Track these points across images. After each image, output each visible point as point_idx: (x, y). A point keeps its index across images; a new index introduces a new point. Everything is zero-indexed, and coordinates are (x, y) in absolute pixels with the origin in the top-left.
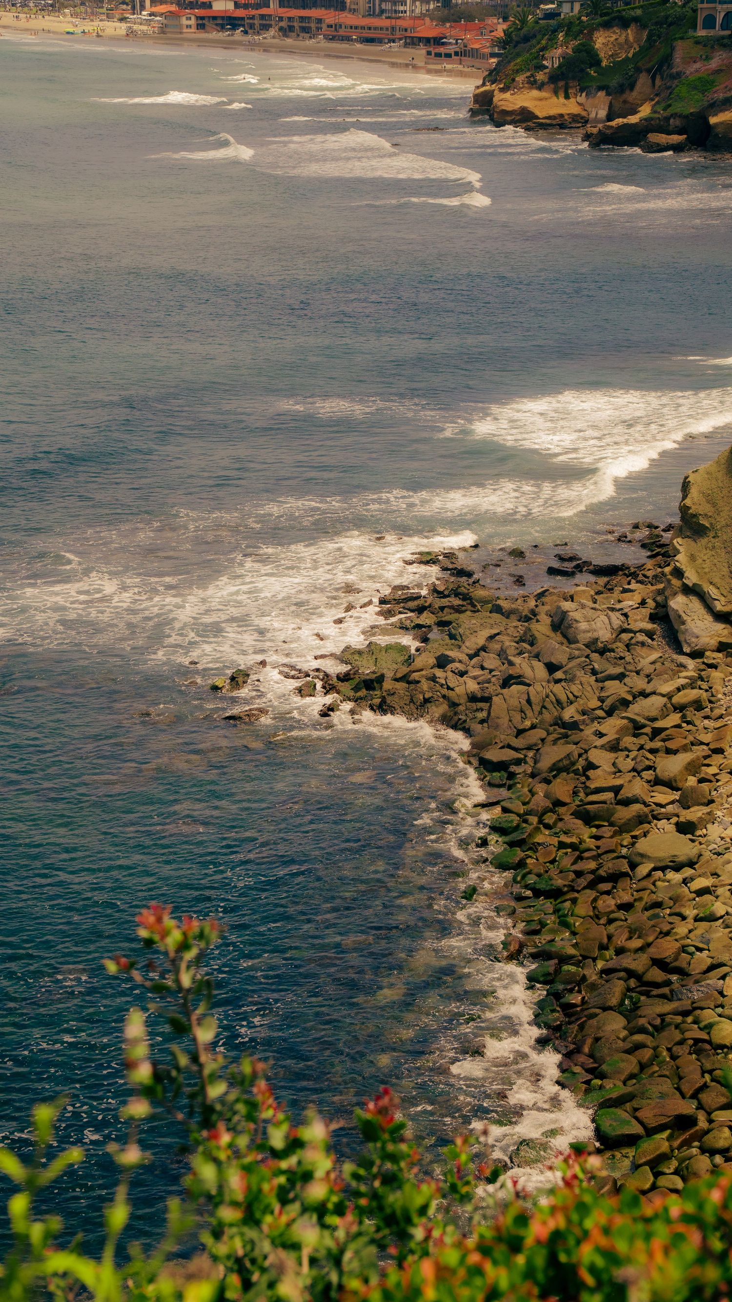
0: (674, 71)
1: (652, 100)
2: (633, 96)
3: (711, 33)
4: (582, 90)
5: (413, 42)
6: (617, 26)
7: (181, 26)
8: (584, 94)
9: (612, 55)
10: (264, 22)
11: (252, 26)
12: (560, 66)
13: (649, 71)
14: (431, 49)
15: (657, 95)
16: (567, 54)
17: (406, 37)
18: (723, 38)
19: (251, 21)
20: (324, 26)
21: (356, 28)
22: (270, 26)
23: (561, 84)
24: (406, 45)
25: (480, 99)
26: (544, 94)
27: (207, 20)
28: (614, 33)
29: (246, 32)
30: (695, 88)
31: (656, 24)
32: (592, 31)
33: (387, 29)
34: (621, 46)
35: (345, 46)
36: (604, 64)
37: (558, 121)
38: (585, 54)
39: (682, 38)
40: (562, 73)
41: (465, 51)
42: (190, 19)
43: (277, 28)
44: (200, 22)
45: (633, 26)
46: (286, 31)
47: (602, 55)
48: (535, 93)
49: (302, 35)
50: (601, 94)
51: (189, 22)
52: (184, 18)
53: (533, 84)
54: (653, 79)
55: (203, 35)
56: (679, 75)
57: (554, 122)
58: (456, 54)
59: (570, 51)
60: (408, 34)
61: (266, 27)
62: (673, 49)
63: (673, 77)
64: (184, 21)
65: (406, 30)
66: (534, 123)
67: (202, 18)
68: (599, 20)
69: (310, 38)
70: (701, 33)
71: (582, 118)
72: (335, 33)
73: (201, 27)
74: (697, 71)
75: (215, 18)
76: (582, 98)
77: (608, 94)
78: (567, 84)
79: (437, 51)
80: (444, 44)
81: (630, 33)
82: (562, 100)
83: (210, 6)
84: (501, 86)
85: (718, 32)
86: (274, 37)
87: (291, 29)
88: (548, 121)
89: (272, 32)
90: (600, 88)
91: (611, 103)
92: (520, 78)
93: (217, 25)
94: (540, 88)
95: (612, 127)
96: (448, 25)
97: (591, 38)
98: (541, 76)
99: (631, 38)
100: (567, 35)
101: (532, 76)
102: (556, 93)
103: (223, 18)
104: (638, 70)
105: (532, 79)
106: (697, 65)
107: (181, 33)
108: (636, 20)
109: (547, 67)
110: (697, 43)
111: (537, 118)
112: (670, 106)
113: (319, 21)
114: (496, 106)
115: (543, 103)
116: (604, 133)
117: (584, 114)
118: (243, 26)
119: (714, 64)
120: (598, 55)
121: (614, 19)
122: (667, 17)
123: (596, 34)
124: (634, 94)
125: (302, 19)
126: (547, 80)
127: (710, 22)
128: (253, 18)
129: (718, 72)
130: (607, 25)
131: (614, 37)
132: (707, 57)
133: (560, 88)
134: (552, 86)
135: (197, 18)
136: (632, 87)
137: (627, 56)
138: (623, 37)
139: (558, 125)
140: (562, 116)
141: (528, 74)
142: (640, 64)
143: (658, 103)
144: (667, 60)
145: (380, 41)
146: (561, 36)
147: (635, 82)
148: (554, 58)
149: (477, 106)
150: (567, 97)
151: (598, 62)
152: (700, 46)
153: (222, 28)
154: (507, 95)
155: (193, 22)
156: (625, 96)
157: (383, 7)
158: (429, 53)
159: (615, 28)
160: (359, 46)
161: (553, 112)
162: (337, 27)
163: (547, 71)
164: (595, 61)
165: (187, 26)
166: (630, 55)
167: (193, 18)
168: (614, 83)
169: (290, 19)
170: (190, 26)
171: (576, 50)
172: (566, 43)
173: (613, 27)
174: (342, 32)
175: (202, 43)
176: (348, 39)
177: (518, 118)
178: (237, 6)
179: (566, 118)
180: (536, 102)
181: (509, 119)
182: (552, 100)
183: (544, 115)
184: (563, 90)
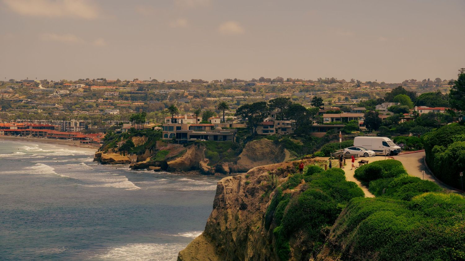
0: (156, 149)
1: (150, 157)
2: (144, 155)
3: (167, 139)
4: (129, 154)
5: (76, 139)
6: (139, 136)
8: (129, 155)
9: (138, 144)
10: (27, 133)
11: (23, 134)
12: (122, 147)
13: (149, 149)
14: (82, 141)
15: (151, 155)
16: (124, 143)
17: (74, 138)
18: (170, 140)
19: (23, 133)
20: (47, 134)
21: (58, 135)
22: (29, 134)
23: (122, 151)
24: (74, 140)
25: (97, 155)
26: (117, 154)
28: (138, 138)
29: (21, 136)
30: (163, 154)
31: (151, 136)
32: (131, 137)
33: (68, 135)
34: (140, 141)
35: (54, 140)
36: (135, 146)
37: (121, 162)
38: (130, 143)
39: (158, 140)
40: (123, 149)
41: (92, 142)
43: (31, 135)
45: (144, 136)
46: (34, 136)
47: (135, 144)
48: (114, 154)
49: (40, 136)
50: (135, 155)
53: (114, 151)
54: (150, 151)
55: (6, 137)
56: (158, 150)
57: (120, 162)
58: (90, 142)
59: (125, 142)
60: (74, 137)
61: (28, 134)
62: (156, 143)
63: (156, 151)
65: (74, 135)
67: (7, 132)
68: (133, 134)
69: (43, 137)
70: (164, 139)
71: (129, 161)
72: (51, 136)
73: (6, 134)
74: (163, 149)
75: (11, 132)
76: (129, 156)
77: (137, 155)
78: (124, 151)
79: (84, 141)
80: (86, 139)
81: (143, 138)
82: (123, 156)
83: (9, 128)
84: (104, 152)
85: (168, 139)
86: (30, 137)
87: (36, 135)
88: (119, 162)
89: (30, 136)
90: (134, 153)
91: (138, 157)
92: (110, 150)
93: (11, 134)
94: (116, 152)
95: (138, 164)
96: (87, 134)
97: (131, 139)
98: (116, 149)
99: (143, 139)
100: (124, 138)
101: (113, 149)
102: (121, 154)
103: (13, 132)
104: (146, 148)
106: (163, 147)
108: (144, 134)
109: (118, 147)
110: (163, 141)
111: (115, 161)
112: (155, 158)
113: (46, 133)
114: (102, 158)
115: (117, 157)
116: (136, 166)
117: (129, 160)
118: (20, 134)
119: (168, 147)
120: (133, 144)
121: (138, 134)
122: (154, 134)
123: (133, 138)
124: (145, 155)
125: (40, 132)
126: (118, 150)
127: (166, 136)
128: (24, 131)
129: (169, 149)
130: (136, 136)
131: (138, 139)
132: (166, 145)
133: (122, 153)
134: (120, 152)
135: (5, 132)
136: (144, 153)
137: (142, 144)
138: (141, 139)
139: (122, 163)
140: (123, 161)
141: (112, 148)
142: (146, 147)
143: (152, 158)
144: (154, 146)
145: (65, 139)
146: (122, 138)
147: (145, 152)
148: (120, 144)
149: (96, 157)
150: (124, 155)
151: (133, 146)
152: (164, 142)
153: (13, 134)
154: (106, 154)
156: (142, 155)
157: (67, 129)
158: (81, 142)
159: (138, 137)
160: (58, 140)
161: (120, 159)
162: (52, 134)
163: (118, 148)
164: (133, 145)
166: (143, 144)
167: (3, 132)
168: (138, 152)
169: (36, 132)
170: (2, 134)
171: (127, 142)
172: (124, 140)
173: (138, 136)
174: (53, 136)
175: (6, 139)
176: (55, 138)
177: (109, 161)
178: (18, 128)
179: (124, 161)
180: (115, 157)
181: (106, 161)
182: (120, 156)
183: (117, 160)
184: (123, 153)
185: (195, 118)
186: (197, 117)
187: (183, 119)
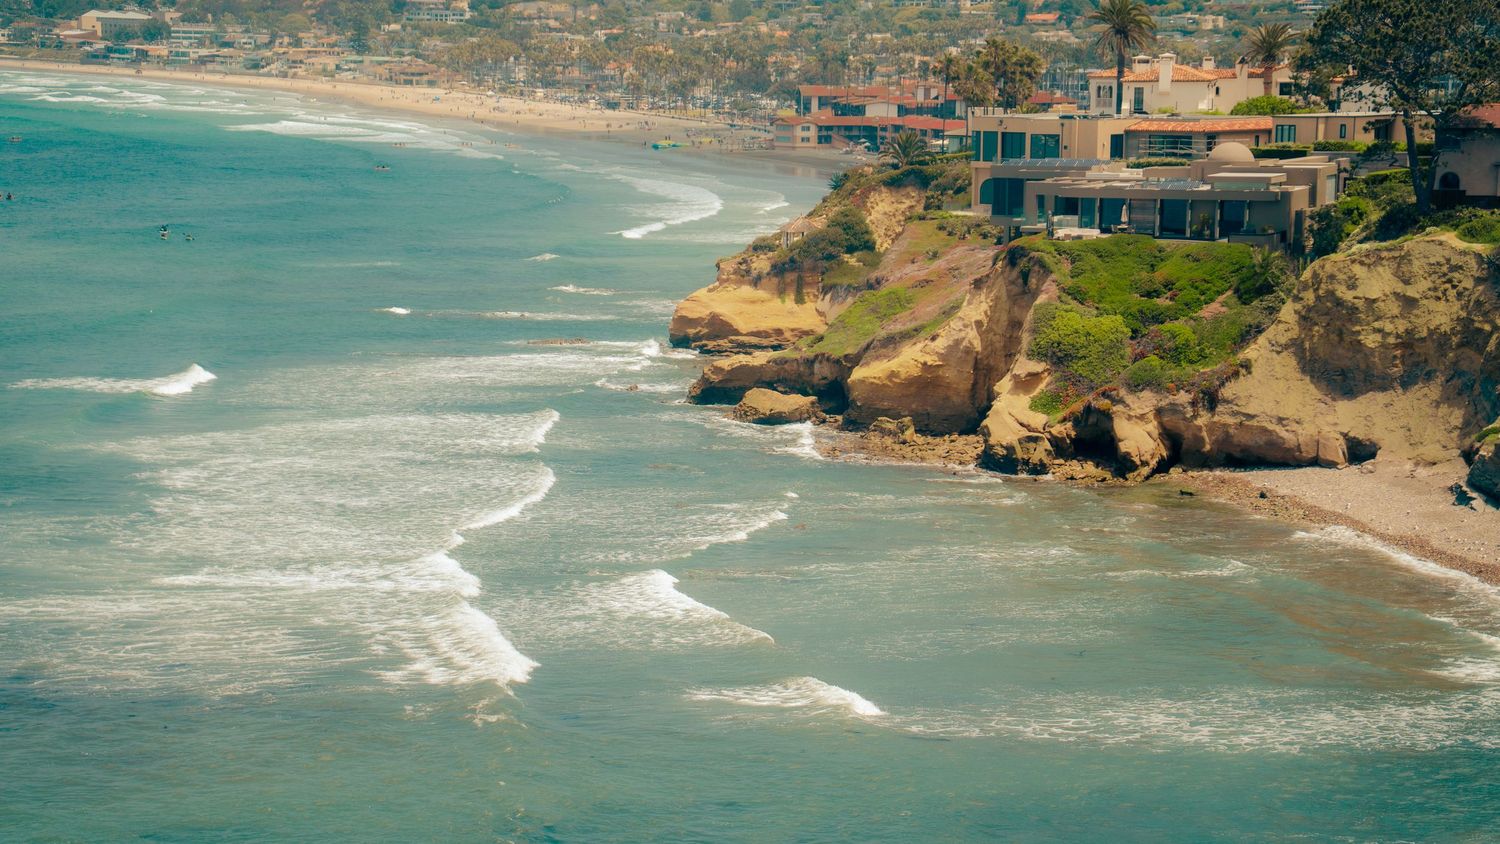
4: (825, 291)
7: (793, 138)
8: (828, 297)
12: (798, 248)
16: (816, 228)
23: (791, 277)
26: (761, 294)
27: (835, 130)
28: (908, 196)
32: (869, 191)
36: (882, 248)
38: (848, 232)
40: (792, 261)
42: (808, 129)
44: (824, 133)
47: (877, 233)
48: (747, 291)
51: (806, 134)
52: (799, 128)
53: (744, 276)
57: (765, 342)
59: (821, 224)
63: (870, 286)
64: (799, 133)
66: (731, 342)
67: (831, 128)
68: (884, 174)
73: (824, 139)
74: (903, 279)
76: (824, 303)
78: (800, 279)
82: (789, 304)
83: (859, 110)
88: (754, 340)
90: (851, 290)
92: (727, 264)
93: (848, 137)
94: (756, 282)
97: (865, 203)
98: (756, 263)
100: (837, 194)
101: (743, 261)
102: (781, 293)
105: (743, 267)
106: (912, 268)
107: (794, 148)
109: (775, 249)
111: (737, 333)
115: (758, 307)
118: (873, 140)
119: (935, 267)
120: (870, 233)
123: (873, 197)
126: (770, 270)
129: (925, 282)
130: (897, 184)
131: (908, 203)
132: (936, 254)
133: (790, 285)
134: (775, 280)
135: (820, 128)
139: (769, 347)
140: (779, 332)
141: (741, 258)
148: (792, 233)
150: (800, 300)
151: (868, 245)
153: (856, 141)
154: (702, 291)
155: (813, 133)
159: (909, 189)
161: (769, 324)
164: (859, 242)
165: (803, 140)
167: (816, 127)
170: (808, 140)
171: (836, 222)
172: (828, 209)
173: (906, 186)
177: (705, 331)
178: (903, 110)
179: (788, 335)
180: (745, 307)
181: (691, 331)
182: (771, 304)
183: (752, 328)
184: (794, 287)
185: (1258, 76)
186: (1269, 70)
187: (1147, 88)
